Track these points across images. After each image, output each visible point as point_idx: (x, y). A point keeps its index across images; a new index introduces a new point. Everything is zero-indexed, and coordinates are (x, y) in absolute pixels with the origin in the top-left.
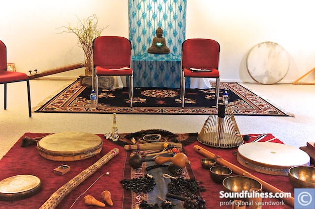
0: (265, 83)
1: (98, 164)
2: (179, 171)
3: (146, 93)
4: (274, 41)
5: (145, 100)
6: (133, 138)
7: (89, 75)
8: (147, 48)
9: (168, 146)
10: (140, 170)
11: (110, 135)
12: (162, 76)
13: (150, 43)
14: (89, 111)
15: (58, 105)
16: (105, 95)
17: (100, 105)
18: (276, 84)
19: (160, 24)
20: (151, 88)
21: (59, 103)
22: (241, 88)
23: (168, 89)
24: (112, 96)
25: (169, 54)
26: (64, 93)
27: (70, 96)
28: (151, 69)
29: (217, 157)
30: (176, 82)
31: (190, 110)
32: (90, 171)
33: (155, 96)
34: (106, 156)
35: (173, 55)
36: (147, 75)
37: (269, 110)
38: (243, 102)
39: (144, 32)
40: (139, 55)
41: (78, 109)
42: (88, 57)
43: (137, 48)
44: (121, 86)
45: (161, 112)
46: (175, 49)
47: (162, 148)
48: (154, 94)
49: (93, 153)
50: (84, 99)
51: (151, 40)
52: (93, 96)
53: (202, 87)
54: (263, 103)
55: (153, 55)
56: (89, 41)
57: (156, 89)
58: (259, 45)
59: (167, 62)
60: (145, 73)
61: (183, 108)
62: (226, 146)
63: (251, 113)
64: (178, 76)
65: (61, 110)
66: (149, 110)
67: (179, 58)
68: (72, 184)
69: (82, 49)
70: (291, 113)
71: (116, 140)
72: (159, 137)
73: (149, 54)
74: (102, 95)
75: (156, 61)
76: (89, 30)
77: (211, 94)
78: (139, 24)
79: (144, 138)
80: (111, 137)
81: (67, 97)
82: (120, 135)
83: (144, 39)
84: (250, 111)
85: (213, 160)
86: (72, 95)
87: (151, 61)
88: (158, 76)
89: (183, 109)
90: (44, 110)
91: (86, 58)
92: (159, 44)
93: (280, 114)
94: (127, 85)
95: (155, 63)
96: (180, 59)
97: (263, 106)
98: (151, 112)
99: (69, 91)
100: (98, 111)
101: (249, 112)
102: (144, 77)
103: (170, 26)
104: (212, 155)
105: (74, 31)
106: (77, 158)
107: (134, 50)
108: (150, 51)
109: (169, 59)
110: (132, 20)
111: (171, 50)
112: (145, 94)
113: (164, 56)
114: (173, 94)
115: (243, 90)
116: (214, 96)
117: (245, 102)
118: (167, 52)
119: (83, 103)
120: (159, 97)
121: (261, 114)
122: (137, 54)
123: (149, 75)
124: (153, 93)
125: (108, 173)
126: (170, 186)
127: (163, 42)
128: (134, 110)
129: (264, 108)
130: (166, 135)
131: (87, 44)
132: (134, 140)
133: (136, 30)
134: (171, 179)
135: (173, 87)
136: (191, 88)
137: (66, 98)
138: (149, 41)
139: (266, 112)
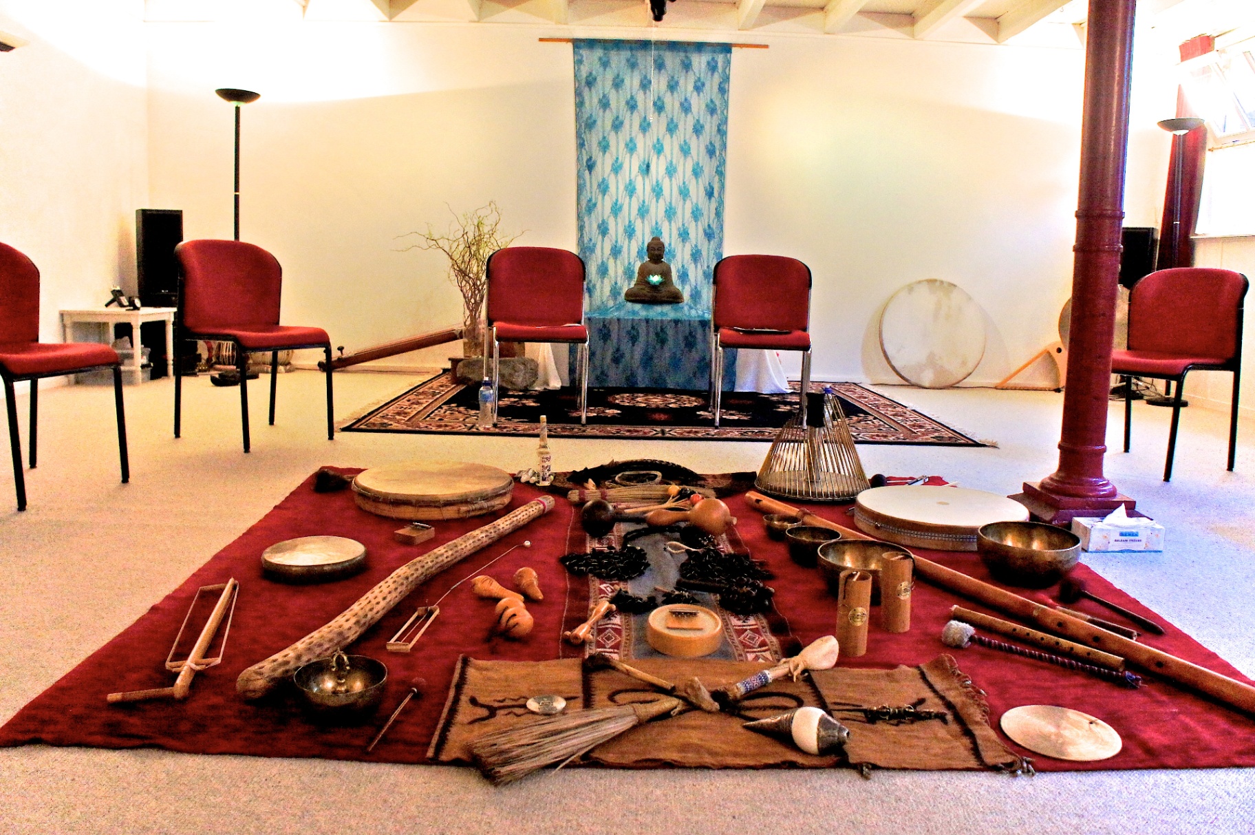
0: (927, 385)
1: (504, 524)
2: (709, 539)
3: (624, 400)
4: (947, 278)
5: (619, 412)
6: (590, 480)
7: (474, 357)
8: (625, 290)
9: (680, 493)
10: (608, 539)
11: (530, 473)
12: (663, 358)
13: (630, 278)
14: (474, 430)
15: (398, 417)
16: (515, 402)
17: (503, 419)
18: (952, 387)
19: (657, 230)
20: (633, 389)
21: (399, 414)
22: (866, 394)
23: (677, 392)
24: (533, 404)
25: (680, 305)
26: (412, 397)
27: (425, 401)
28: (634, 339)
29: (805, 514)
30: (698, 375)
31: (735, 433)
32: (484, 535)
33: (644, 405)
34: (522, 508)
35: (691, 308)
36: (622, 356)
37: (936, 434)
38: (871, 418)
39: (616, 252)
40: (603, 308)
41: (446, 426)
42: (474, 310)
43: (597, 293)
44: (556, 384)
45: (660, 435)
46: (696, 296)
47: (665, 498)
48: (641, 401)
49: (490, 503)
50: (462, 409)
51: (633, 272)
52: (487, 393)
53: (766, 390)
54: (922, 421)
55: (638, 307)
56: (475, 269)
57: (647, 391)
58: (910, 288)
59: (676, 322)
60: (618, 350)
61: (717, 428)
62: (826, 495)
63: (891, 439)
64: (704, 359)
65: (405, 427)
66: (629, 431)
67: (706, 315)
68: (442, 555)
69: (459, 289)
70: (990, 440)
71: (547, 483)
72: (656, 476)
73: (629, 305)
74: (506, 402)
75: (647, 321)
76: (478, 242)
77: (791, 404)
78: (603, 230)
79: (616, 479)
80: (534, 478)
81: (418, 403)
82: (556, 475)
83: (616, 270)
84: (889, 435)
85: (792, 520)
86: (431, 401)
87: (633, 320)
88: (651, 358)
89: (716, 431)
90: (363, 427)
91: (468, 313)
92: (655, 279)
93: (962, 441)
94: (572, 381)
95: (644, 324)
96: (709, 316)
97: (921, 427)
98: (635, 434)
99: (423, 393)
100: (497, 430)
101: (885, 437)
102: (616, 360)
103: (684, 235)
104: (793, 511)
105: (441, 243)
106: (450, 513)
107: (590, 296)
108: (632, 297)
109: (678, 315)
110: (586, 219)
111: (686, 296)
112: (617, 401)
113: (666, 309)
114: (690, 402)
115: (871, 397)
116: (798, 406)
117: (875, 418)
118: (675, 299)
119: (460, 415)
120: (653, 406)
121: (916, 440)
122: (599, 308)
123: (628, 356)
124: (639, 399)
125: (527, 543)
126: (684, 569)
127: (666, 274)
128: (589, 430)
129: (923, 430)
130: (673, 473)
131: (471, 275)
132: (591, 484)
133: (595, 245)
134: (687, 551)
135: (689, 387)
136: (738, 390)
137: (415, 406)
138: (628, 273)
139: (929, 438)
